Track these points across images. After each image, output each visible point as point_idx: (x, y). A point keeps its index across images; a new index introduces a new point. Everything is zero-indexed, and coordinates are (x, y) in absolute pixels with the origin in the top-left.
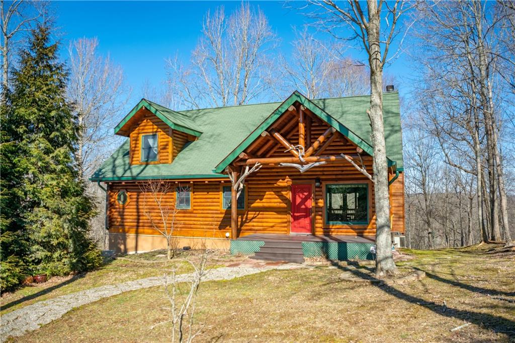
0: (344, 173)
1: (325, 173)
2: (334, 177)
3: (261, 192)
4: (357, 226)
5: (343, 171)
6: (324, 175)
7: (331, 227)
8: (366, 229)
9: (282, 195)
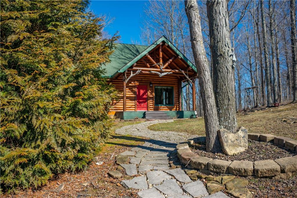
0: (162, 81)
1: (154, 80)
2: (158, 82)
3: (120, 88)
4: (169, 107)
5: (162, 80)
6: (153, 81)
7: (160, 107)
8: (173, 108)
9: (133, 90)
